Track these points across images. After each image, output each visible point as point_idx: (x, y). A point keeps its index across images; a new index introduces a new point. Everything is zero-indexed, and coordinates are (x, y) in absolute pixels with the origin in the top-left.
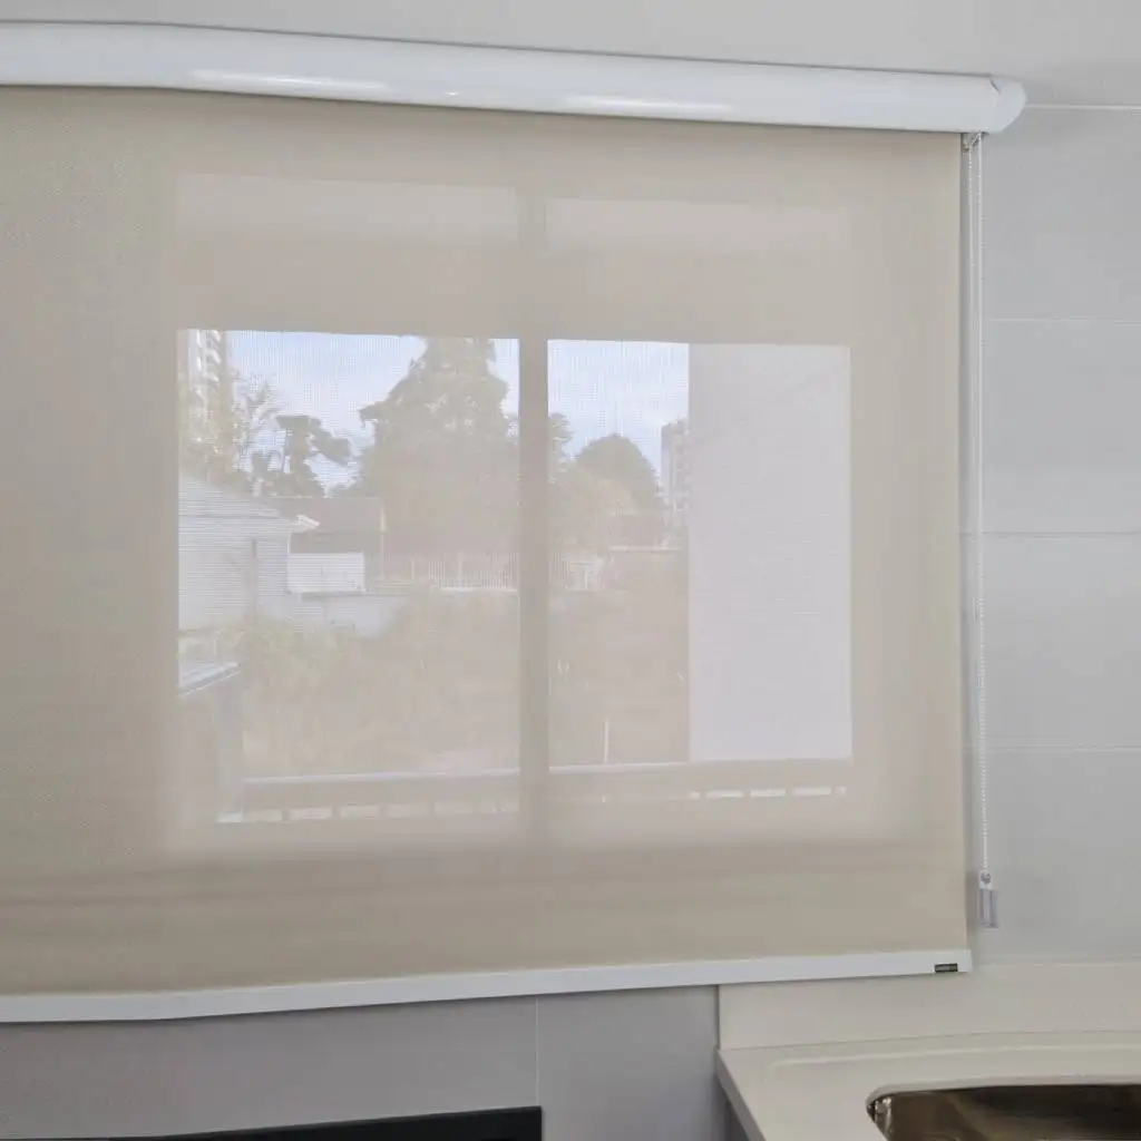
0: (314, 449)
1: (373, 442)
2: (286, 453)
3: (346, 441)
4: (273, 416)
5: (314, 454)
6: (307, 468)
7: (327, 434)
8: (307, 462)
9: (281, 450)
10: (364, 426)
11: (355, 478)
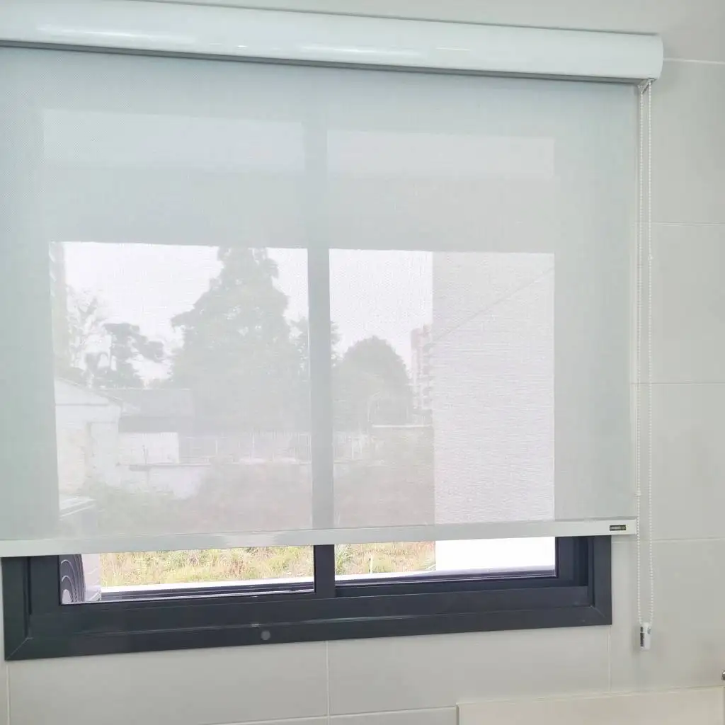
0: (134, 350)
1: (181, 344)
2: (112, 354)
3: (160, 345)
4: (101, 323)
5: (135, 354)
6: (130, 365)
7: (144, 338)
8: (129, 361)
9: (109, 351)
10: (175, 331)
11: (169, 373)
